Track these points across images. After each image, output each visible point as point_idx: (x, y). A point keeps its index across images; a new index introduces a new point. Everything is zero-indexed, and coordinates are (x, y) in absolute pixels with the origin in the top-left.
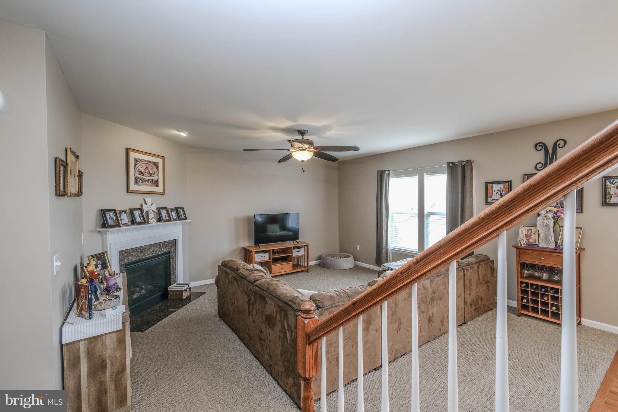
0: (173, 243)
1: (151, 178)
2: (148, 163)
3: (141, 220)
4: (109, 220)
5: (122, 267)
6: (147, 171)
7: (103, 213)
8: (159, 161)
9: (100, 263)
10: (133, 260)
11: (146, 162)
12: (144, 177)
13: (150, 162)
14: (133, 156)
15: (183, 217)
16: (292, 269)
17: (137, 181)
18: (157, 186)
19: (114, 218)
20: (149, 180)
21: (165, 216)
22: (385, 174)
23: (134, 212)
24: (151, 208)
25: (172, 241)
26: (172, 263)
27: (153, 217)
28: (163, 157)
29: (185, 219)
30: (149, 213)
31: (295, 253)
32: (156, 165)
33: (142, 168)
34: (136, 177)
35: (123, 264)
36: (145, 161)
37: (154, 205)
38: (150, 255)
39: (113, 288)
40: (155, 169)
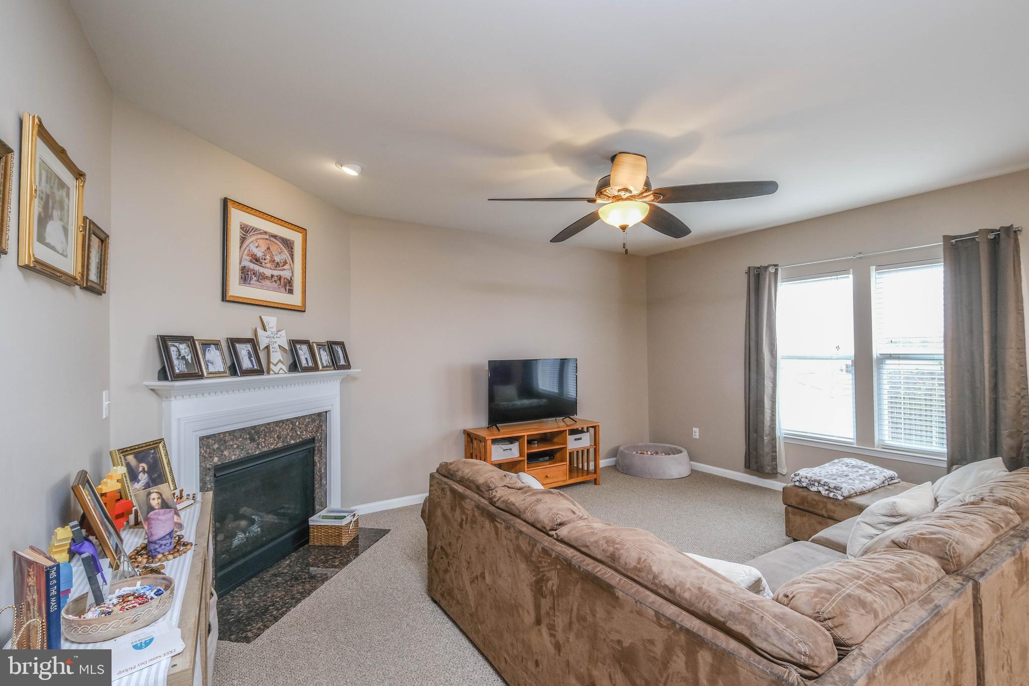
0: (320, 418)
1: (276, 273)
2: (272, 239)
3: (253, 366)
4: (176, 362)
5: (206, 475)
6: (268, 257)
7: (164, 342)
8: (296, 238)
9: (144, 468)
10: (233, 458)
11: (267, 237)
12: (261, 270)
13: (275, 237)
14: (237, 217)
15: (342, 362)
16: (564, 478)
17: (246, 276)
18: (291, 291)
19: (189, 358)
20: (272, 276)
21: (306, 359)
22: (768, 273)
23: (238, 346)
24: (276, 340)
25: (319, 414)
26: (319, 465)
27: (280, 361)
28: (303, 230)
29: (348, 366)
30: (271, 350)
31: (573, 444)
32: (288, 244)
33: (257, 247)
34: (245, 267)
35: (209, 469)
36: (265, 233)
37: (283, 333)
38: (272, 447)
39: (165, 545)
40: (286, 255)
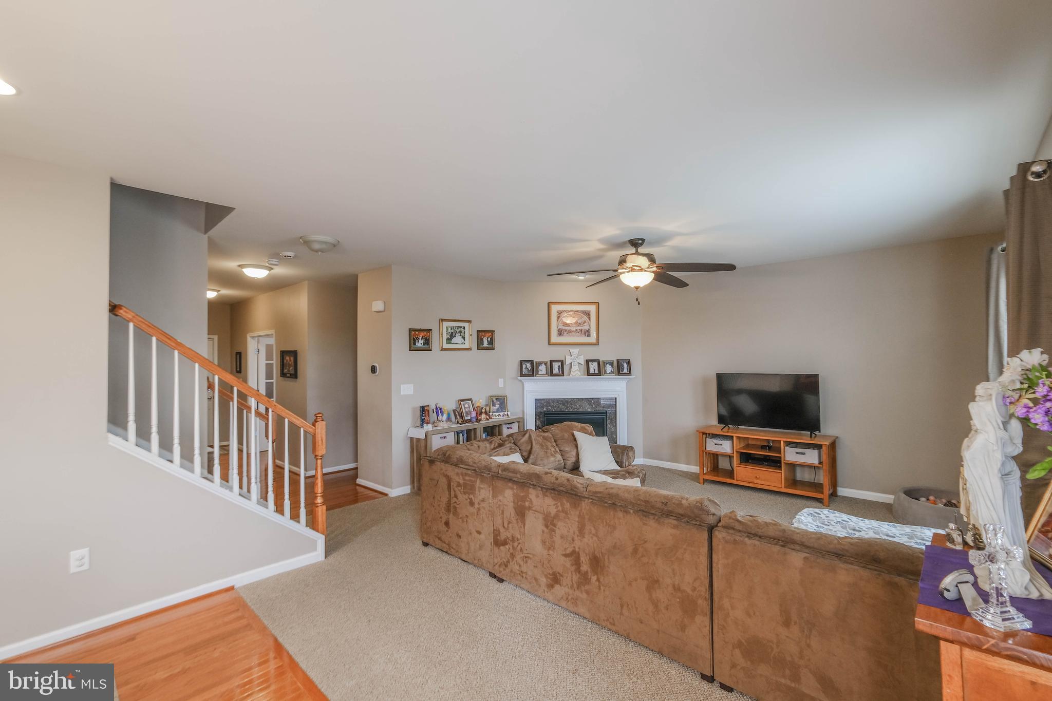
0: (611, 401)
1: (578, 328)
2: (575, 313)
3: (560, 372)
4: (524, 370)
6: (573, 322)
8: (592, 308)
9: (498, 403)
10: (554, 411)
11: (572, 313)
12: (570, 328)
13: (577, 311)
14: (555, 309)
15: (625, 371)
16: (780, 486)
17: (560, 333)
18: (589, 336)
19: (530, 369)
20: (576, 330)
21: (595, 370)
23: (553, 363)
25: (610, 399)
28: (597, 304)
29: (629, 373)
31: (786, 455)
32: (588, 314)
33: (566, 318)
34: (561, 329)
35: (542, 412)
36: (572, 311)
38: (577, 411)
40: (585, 318)
